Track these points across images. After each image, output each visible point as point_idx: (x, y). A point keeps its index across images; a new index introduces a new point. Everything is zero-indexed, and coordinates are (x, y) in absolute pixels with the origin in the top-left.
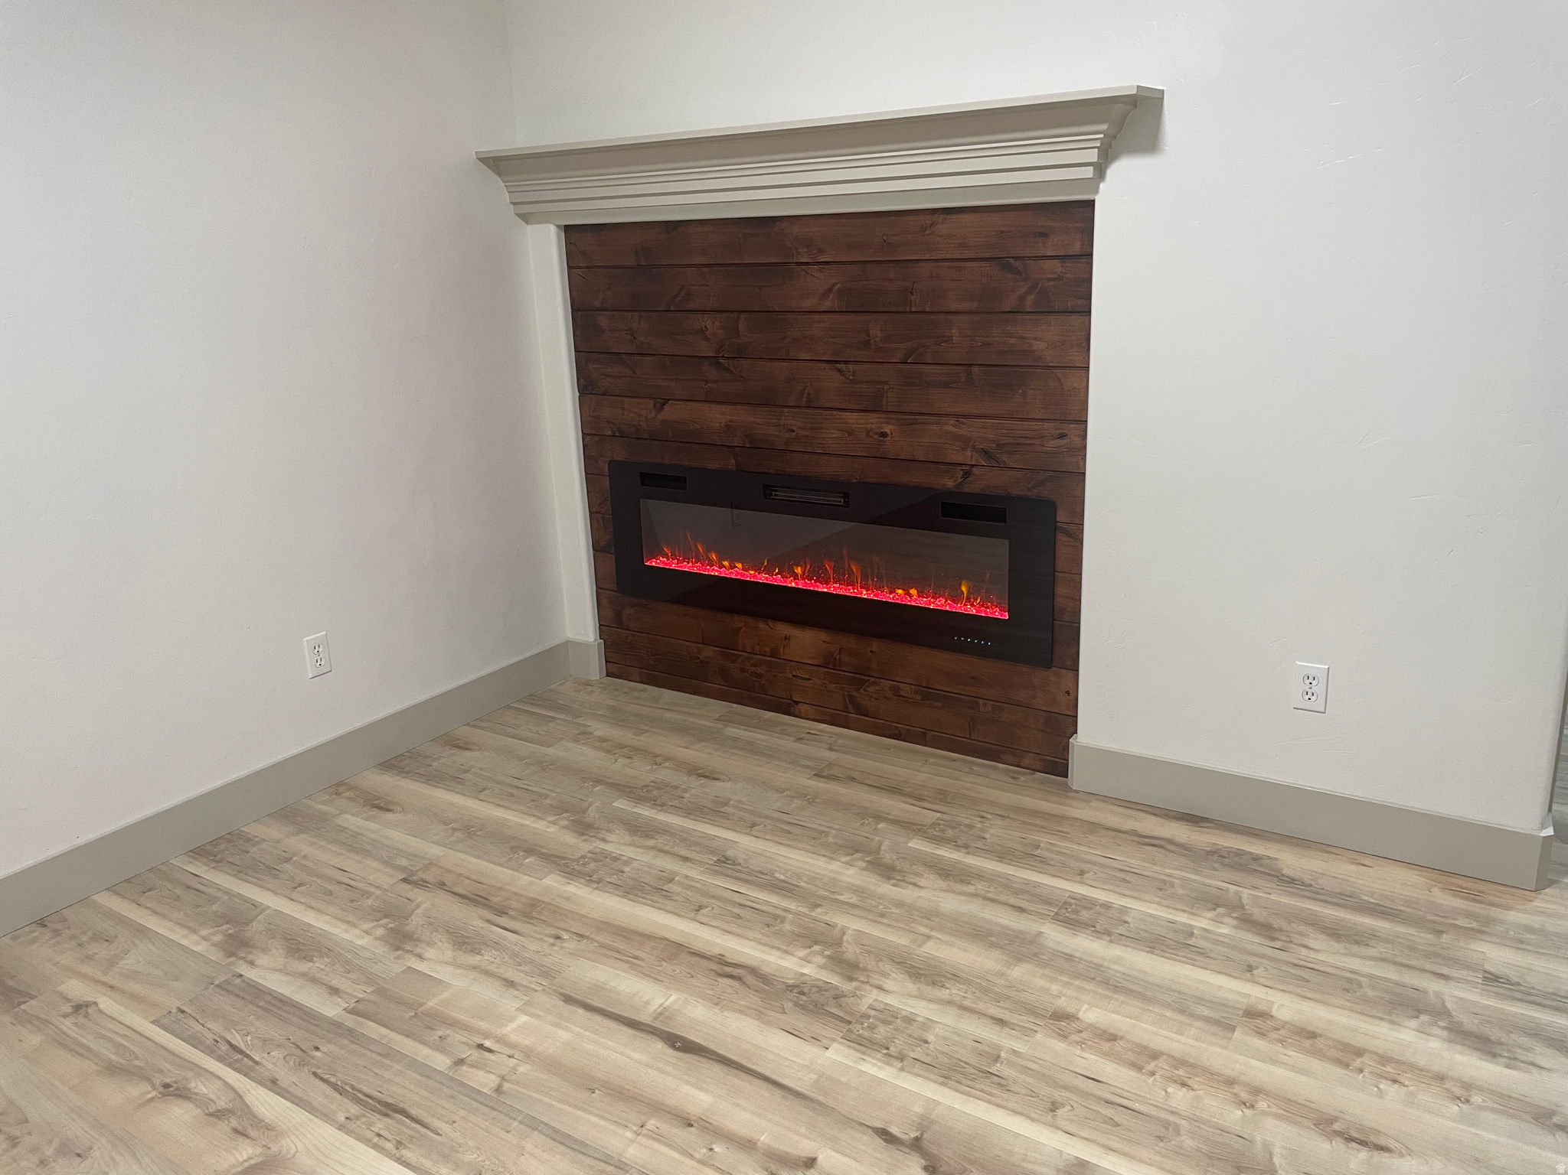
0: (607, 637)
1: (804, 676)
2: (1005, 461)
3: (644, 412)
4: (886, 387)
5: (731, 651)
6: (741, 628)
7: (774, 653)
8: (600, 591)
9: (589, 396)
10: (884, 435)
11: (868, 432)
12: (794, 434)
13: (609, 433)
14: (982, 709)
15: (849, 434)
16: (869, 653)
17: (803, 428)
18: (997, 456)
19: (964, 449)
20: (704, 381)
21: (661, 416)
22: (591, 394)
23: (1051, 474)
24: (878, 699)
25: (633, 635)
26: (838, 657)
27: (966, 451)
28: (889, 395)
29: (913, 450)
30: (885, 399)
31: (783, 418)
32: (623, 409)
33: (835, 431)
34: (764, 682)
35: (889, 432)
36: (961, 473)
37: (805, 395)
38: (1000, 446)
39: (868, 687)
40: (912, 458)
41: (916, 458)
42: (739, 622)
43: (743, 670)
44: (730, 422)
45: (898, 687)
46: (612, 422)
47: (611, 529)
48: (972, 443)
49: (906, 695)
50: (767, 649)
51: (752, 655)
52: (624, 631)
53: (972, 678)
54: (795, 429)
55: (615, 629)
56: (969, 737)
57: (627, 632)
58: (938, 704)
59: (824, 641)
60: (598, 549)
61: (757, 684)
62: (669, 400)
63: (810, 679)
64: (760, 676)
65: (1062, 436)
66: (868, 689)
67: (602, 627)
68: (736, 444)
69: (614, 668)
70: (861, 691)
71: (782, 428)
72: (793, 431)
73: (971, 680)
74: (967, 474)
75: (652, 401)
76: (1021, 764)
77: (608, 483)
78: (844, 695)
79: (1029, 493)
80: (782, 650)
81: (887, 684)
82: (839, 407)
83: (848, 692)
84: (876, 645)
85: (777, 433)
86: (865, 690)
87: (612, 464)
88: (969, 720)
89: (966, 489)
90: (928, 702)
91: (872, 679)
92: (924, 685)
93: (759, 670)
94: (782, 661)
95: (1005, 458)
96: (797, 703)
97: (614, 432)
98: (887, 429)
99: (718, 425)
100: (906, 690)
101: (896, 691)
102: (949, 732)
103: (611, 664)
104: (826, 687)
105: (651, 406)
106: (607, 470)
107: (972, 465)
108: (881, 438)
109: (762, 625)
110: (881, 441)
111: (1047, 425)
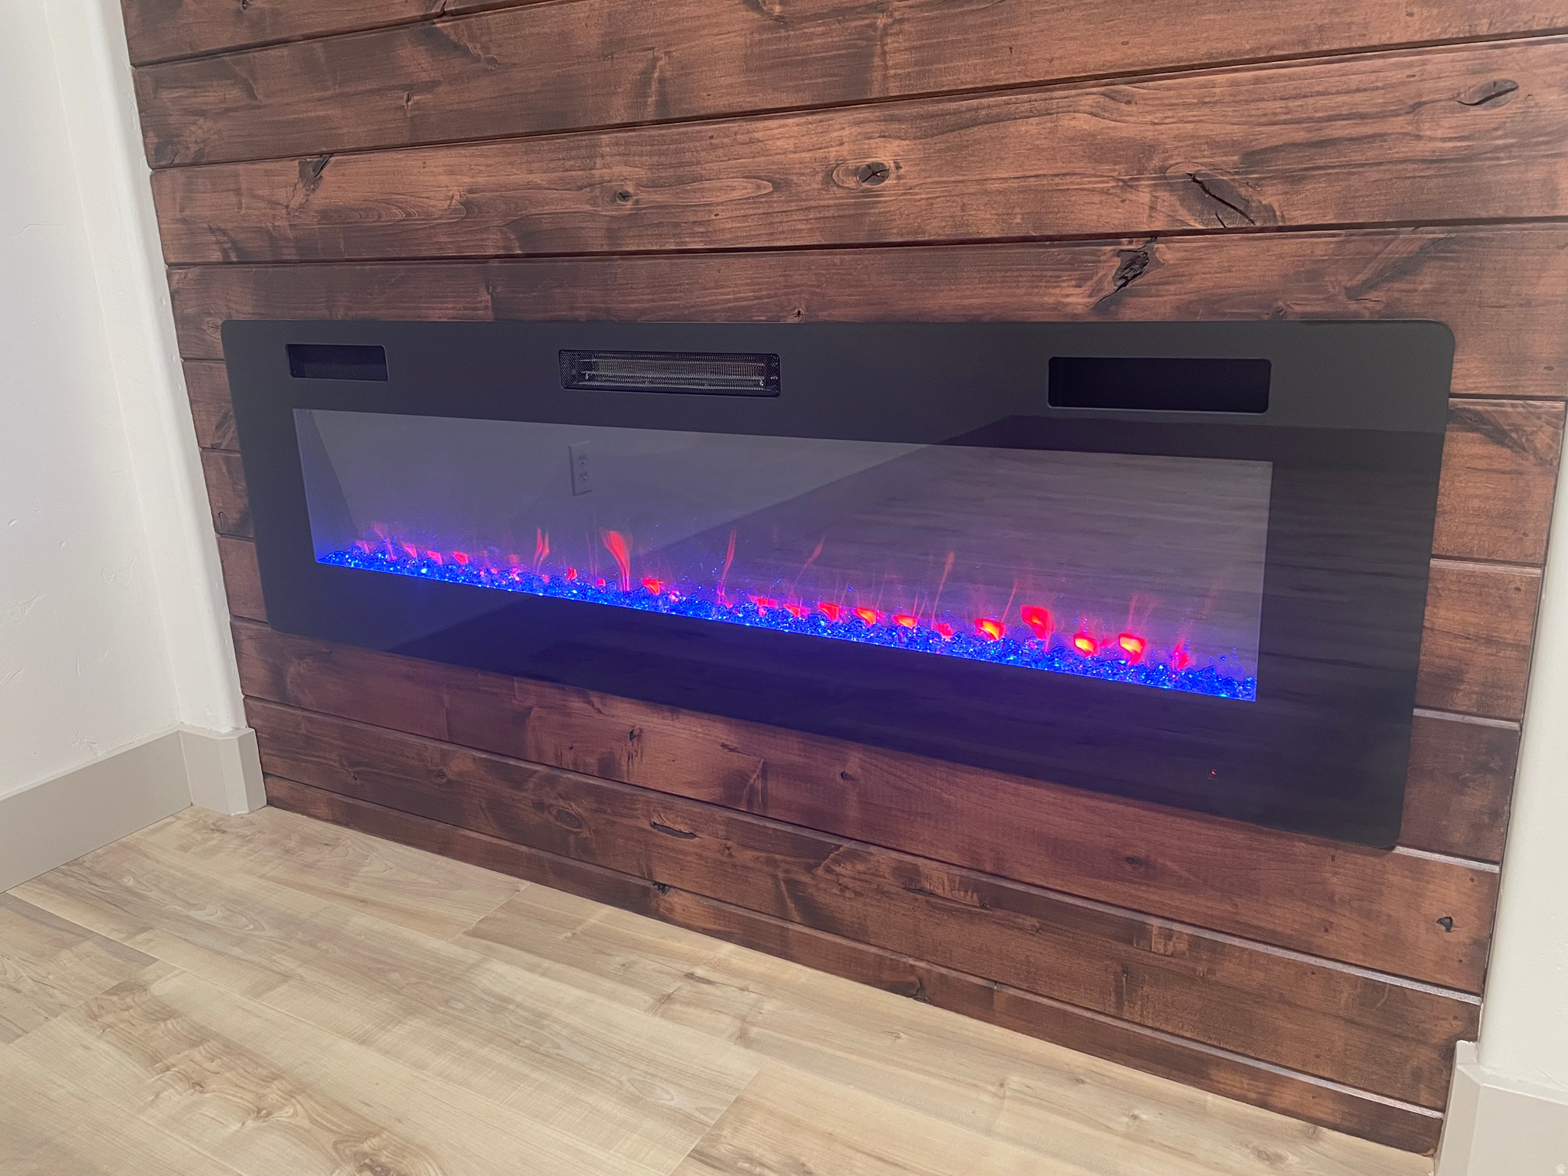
0: (260, 723)
1: (678, 827)
2: (1269, 208)
3: (282, 195)
4: (882, 20)
5: (512, 762)
6: (530, 709)
7: (607, 769)
8: (238, 624)
9: (169, 171)
10: (875, 173)
11: (829, 175)
12: (629, 204)
13: (216, 256)
14: (1158, 945)
15: (777, 186)
16: (839, 779)
17: (654, 185)
18: (1243, 191)
19: (1128, 185)
20: (404, 88)
21: (320, 198)
22: (172, 166)
23: (1439, 233)
24: (861, 895)
25: (309, 720)
26: (759, 785)
27: (1135, 188)
28: (891, 43)
29: (963, 207)
30: (877, 61)
31: (599, 161)
32: (238, 192)
33: (736, 183)
34: (586, 834)
35: (890, 164)
36: (1117, 262)
37: (654, 87)
38: (1254, 158)
39: (837, 862)
40: (962, 233)
41: (973, 232)
42: (528, 694)
43: (540, 806)
44: (471, 191)
45: (916, 869)
46: (219, 229)
47: (242, 485)
48: (1156, 162)
49: (940, 892)
50: (591, 760)
51: (557, 772)
52: (292, 711)
53: (1131, 860)
54: (630, 189)
55: (273, 706)
56: (1113, 1011)
57: (299, 712)
58: (1030, 922)
59: (724, 746)
60: (227, 530)
61: (572, 838)
62: (332, 154)
63: (692, 835)
64: (578, 821)
65: (1493, 95)
66: (837, 869)
67: (250, 702)
68: (491, 252)
69: (281, 789)
70: (820, 871)
71: (597, 192)
72: (625, 196)
73: (1128, 867)
74: (1135, 266)
75: (296, 163)
76: (1273, 1100)
77: (225, 375)
78: (775, 877)
79: (1353, 306)
80: (624, 762)
81: (884, 859)
82: (748, 108)
83: (786, 871)
84: (855, 759)
85: (588, 208)
86: (829, 870)
87: (231, 329)
88: (1119, 969)
89: (1131, 312)
90: (999, 913)
91: (847, 845)
92: (988, 869)
93: (574, 808)
94: (627, 790)
95: (1271, 196)
96: (663, 887)
97: (225, 252)
98: (885, 154)
99: (446, 204)
100: (937, 877)
101: (911, 880)
102: (1056, 994)
103: (276, 780)
104: (730, 855)
105: (294, 176)
106: (220, 347)
107: (1154, 235)
108: (866, 185)
109: (576, 704)
110: (866, 193)
111: (1439, 59)
